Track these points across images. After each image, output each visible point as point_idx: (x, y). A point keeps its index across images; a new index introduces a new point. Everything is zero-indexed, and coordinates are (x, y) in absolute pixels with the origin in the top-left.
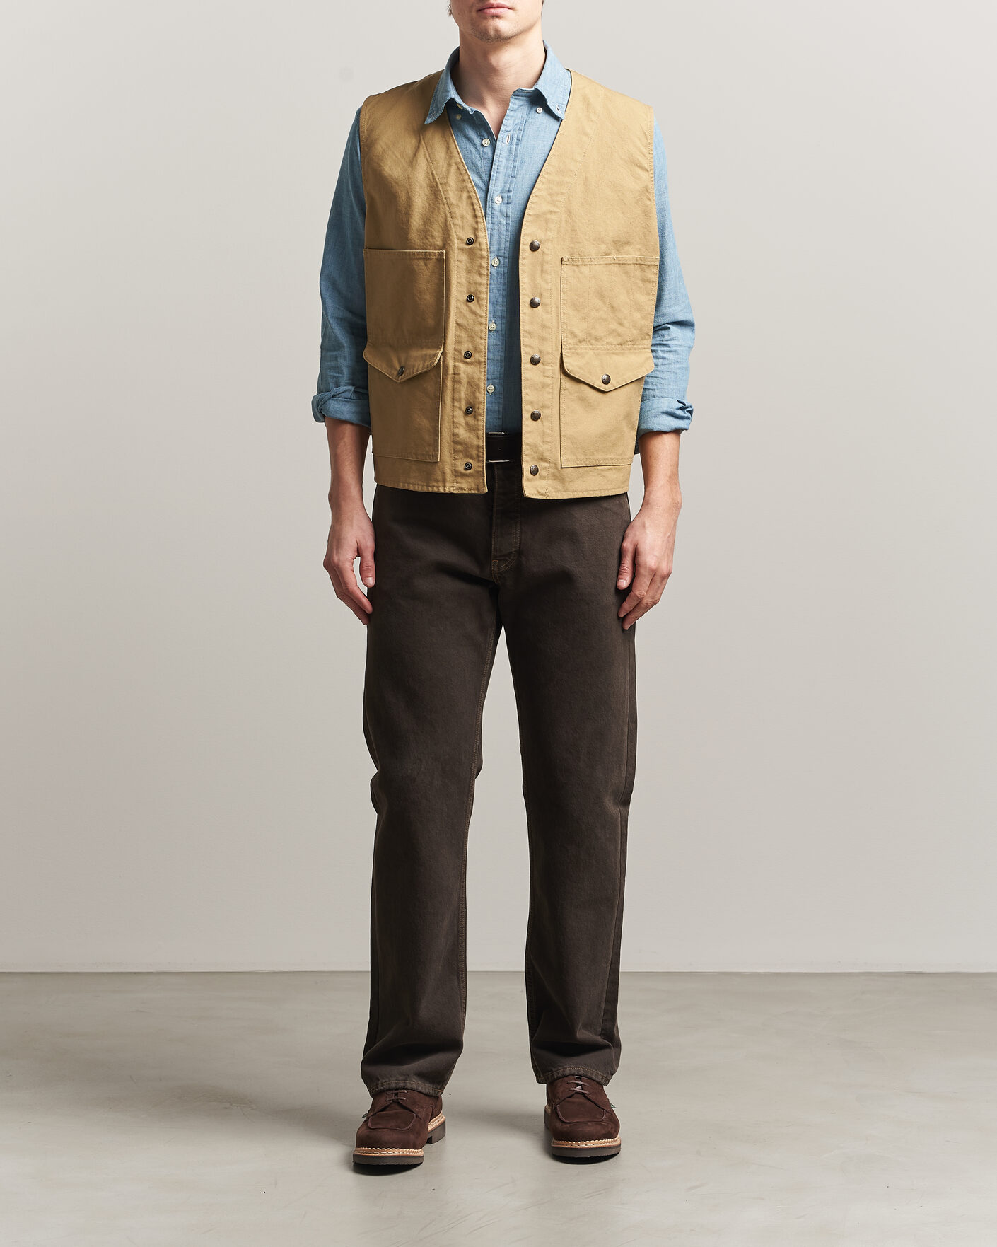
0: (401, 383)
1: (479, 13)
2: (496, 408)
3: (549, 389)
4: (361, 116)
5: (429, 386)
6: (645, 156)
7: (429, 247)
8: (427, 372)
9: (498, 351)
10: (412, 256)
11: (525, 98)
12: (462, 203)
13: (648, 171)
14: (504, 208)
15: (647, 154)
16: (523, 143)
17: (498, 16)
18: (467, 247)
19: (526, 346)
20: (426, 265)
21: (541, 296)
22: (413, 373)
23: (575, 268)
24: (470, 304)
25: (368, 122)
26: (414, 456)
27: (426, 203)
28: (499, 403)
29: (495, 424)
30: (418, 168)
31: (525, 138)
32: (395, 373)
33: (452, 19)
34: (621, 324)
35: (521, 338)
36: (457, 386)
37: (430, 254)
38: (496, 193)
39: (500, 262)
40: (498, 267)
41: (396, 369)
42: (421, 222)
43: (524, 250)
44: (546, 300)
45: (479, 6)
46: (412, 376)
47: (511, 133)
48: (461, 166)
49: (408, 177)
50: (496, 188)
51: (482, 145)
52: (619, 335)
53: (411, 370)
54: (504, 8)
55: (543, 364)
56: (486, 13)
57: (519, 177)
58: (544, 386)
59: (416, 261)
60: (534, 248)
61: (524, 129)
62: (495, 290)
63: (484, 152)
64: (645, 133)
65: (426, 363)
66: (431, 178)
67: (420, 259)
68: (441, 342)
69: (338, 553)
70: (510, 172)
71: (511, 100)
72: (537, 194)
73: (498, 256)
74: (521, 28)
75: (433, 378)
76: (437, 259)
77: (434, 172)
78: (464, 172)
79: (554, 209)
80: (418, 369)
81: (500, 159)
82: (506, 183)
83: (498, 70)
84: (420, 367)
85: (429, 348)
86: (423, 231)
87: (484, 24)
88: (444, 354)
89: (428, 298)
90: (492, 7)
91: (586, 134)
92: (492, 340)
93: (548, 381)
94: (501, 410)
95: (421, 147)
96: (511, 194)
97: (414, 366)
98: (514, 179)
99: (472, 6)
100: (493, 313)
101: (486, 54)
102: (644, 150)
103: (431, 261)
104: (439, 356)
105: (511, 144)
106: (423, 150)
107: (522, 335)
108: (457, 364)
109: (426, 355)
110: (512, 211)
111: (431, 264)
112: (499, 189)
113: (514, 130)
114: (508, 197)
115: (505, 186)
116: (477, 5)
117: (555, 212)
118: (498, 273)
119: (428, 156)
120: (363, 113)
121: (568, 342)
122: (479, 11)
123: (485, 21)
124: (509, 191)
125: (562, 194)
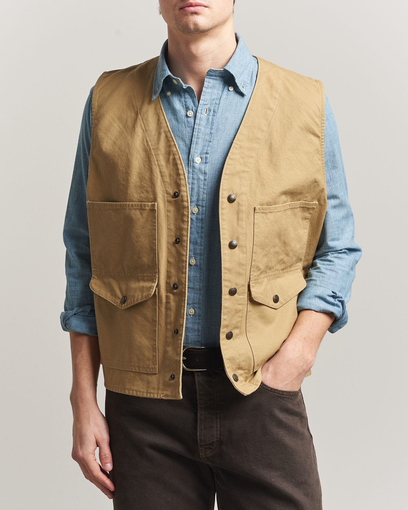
0: (125, 310)
1: (181, 11)
2: (196, 327)
3: (240, 314)
4: (93, 96)
5: (147, 311)
6: (318, 125)
7: (144, 199)
8: (146, 301)
9: (197, 282)
10: (131, 207)
11: (218, 78)
12: (170, 164)
13: (319, 137)
14: (203, 167)
15: (319, 123)
16: (218, 115)
17: (196, 13)
18: (174, 199)
19: (226, 280)
20: (141, 214)
21: (238, 239)
22: (134, 302)
23: (263, 215)
24: (177, 245)
25: (98, 101)
26: (137, 368)
27: (142, 165)
28: (198, 323)
29: (195, 340)
30: (136, 136)
31: (220, 110)
32: (119, 302)
33: (161, 16)
34: (287, 255)
35: (222, 274)
36: (169, 312)
37: (145, 205)
38: (196, 155)
39: (199, 210)
40: (198, 214)
41: (119, 298)
42: (138, 180)
43: (222, 202)
44: (242, 243)
45: (181, 5)
46: (133, 304)
47: (208, 106)
48: (169, 134)
49: (128, 144)
50: (196, 151)
51: (187, 116)
52: (284, 263)
53: (132, 300)
54: (201, 6)
55: (238, 294)
56: (186, 11)
57: (215, 142)
58: (237, 311)
59: (134, 211)
60: (231, 200)
61: (219, 103)
62: (195, 233)
63: (188, 122)
64: (318, 107)
65: (144, 294)
66: (146, 144)
67: (137, 209)
68: (155, 276)
69: (81, 448)
70: (207, 137)
71: (206, 79)
72: (231, 157)
73: (197, 205)
74: (215, 22)
75: (151, 305)
76: (150, 210)
77: (148, 140)
78: (171, 139)
79: (246, 169)
80: (137, 299)
81: (200, 127)
82: (204, 146)
83: (197, 57)
84: (139, 297)
85: (144, 281)
86: (140, 187)
87: (185, 20)
88: (158, 286)
89: (144, 241)
90: (191, 5)
91: (270, 109)
92: (192, 273)
93: (240, 307)
94: (200, 328)
95: (138, 119)
96: (208, 156)
97: (134, 296)
98: (211, 144)
99: (175, 5)
100: (193, 251)
101: (188, 44)
102: (317, 120)
103: (146, 211)
104: (155, 288)
105: (209, 115)
106: (140, 122)
107: (223, 272)
108: (168, 294)
109: (143, 287)
110: (210, 169)
111: (145, 214)
112: (199, 151)
113: (211, 104)
114: (206, 158)
115: (203, 149)
116: (179, 5)
117: (247, 172)
118: (197, 219)
119: (143, 126)
120: (94, 93)
121: (254, 274)
122: (182, 8)
123: (186, 17)
124: (207, 153)
125: (252, 157)
